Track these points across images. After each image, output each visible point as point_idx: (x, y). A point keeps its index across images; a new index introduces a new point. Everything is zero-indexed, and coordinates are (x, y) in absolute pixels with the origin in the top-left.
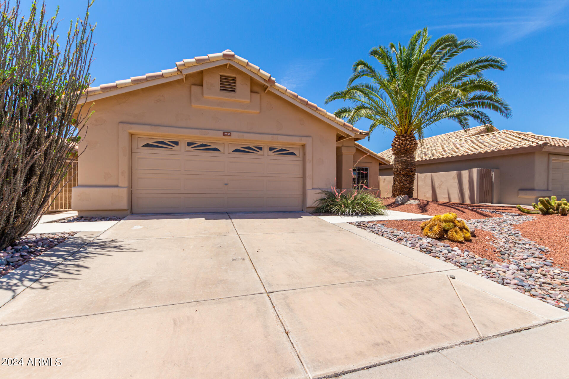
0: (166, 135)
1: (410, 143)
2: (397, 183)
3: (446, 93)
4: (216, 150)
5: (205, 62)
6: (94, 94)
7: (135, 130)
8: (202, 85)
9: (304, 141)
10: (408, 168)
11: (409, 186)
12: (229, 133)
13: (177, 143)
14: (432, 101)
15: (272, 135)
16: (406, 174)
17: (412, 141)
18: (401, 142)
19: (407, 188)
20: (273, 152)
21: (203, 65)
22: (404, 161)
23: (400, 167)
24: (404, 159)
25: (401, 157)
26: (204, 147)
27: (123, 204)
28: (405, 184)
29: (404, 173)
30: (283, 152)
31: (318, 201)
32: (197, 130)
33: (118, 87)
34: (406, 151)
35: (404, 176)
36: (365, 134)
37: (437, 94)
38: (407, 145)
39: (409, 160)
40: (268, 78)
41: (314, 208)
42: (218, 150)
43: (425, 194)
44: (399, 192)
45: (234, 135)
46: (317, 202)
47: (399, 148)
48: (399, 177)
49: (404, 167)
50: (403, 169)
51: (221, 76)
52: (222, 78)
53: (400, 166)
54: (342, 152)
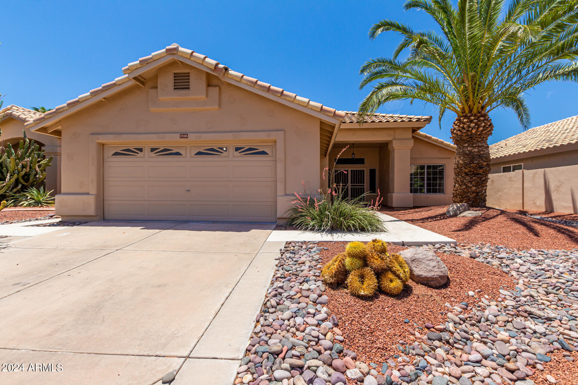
0: (131, 142)
1: (475, 125)
2: (457, 185)
3: (512, 37)
4: (178, 154)
5: (149, 61)
6: (62, 110)
7: (102, 139)
8: (157, 88)
9: (273, 136)
10: (473, 163)
11: (476, 189)
12: (186, 135)
13: (141, 150)
14: (496, 56)
15: (233, 133)
16: (470, 171)
17: (479, 123)
18: (461, 125)
19: (473, 192)
20: (240, 153)
21: (147, 65)
22: (468, 152)
23: (461, 162)
24: (468, 150)
25: (464, 147)
26: (166, 152)
27: (91, 211)
28: (469, 187)
29: (467, 170)
30: (252, 151)
31: (292, 210)
32: (155, 135)
33: (80, 101)
34: (469, 138)
35: (467, 174)
36: (424, 121)
37: (500, 43)
38: (470, 129)
39: (476, 150)
40: (214, 66)
41: (286, 218)
42: (180, 154)
43: (535, 201)
44: (459, 198)
45: (192, 137)
46: (290, 212)
47: (459, 134)
48: (460, 177)
49: (467, 161)
50: (466, 165)
51: (175, 74)
52: (176, 75)
53: (461, 160)
54: (393, 147)
